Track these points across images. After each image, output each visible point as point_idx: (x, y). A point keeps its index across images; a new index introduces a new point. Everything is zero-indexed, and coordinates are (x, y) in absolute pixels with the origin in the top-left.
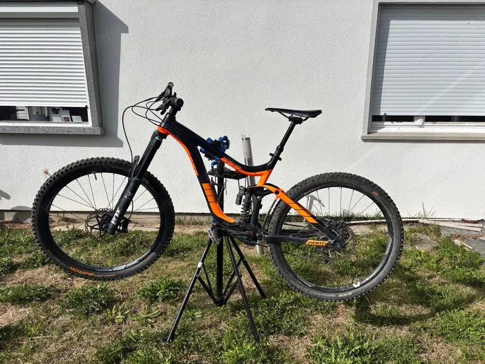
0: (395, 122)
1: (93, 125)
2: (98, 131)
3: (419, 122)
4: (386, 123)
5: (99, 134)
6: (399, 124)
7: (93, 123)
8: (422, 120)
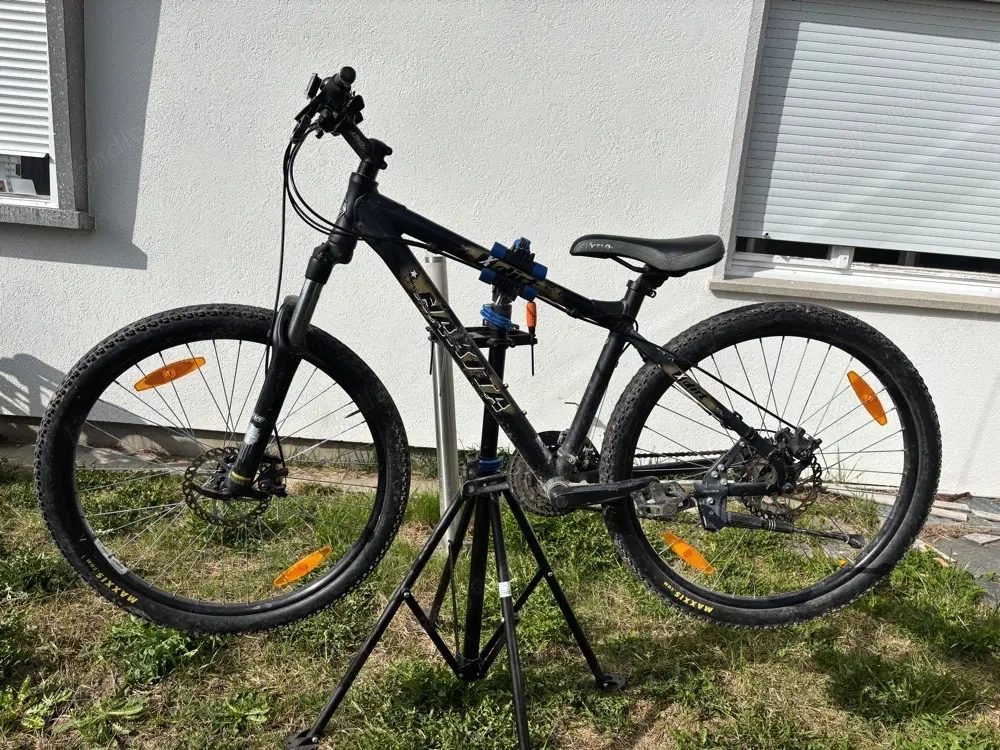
0: (789, 257)
1: (61, 206)
2: (72, 220)
3: (841, 260)
4: (777, 259)
5: (75, 226)
6: (797, 261)
7: (60, 197)
8: (848, 257)
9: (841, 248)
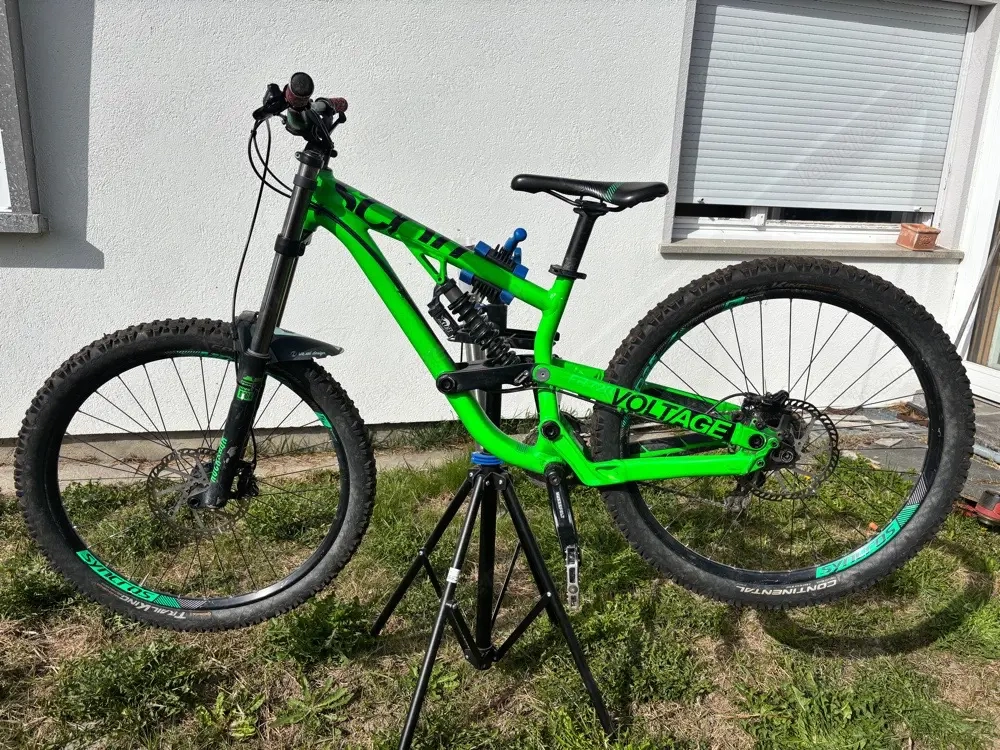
0: (716, 219)
1: (13, 208)
2: (31, 224)
3: (758, 219)
4: (703, 220)
5: (35, 230)
6: (723, 221)
7: (13, 201)
8: (764, 215)
9: (758, 209)
